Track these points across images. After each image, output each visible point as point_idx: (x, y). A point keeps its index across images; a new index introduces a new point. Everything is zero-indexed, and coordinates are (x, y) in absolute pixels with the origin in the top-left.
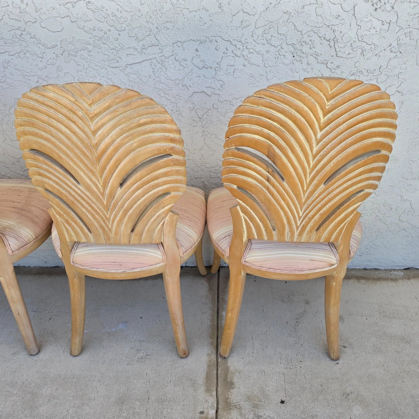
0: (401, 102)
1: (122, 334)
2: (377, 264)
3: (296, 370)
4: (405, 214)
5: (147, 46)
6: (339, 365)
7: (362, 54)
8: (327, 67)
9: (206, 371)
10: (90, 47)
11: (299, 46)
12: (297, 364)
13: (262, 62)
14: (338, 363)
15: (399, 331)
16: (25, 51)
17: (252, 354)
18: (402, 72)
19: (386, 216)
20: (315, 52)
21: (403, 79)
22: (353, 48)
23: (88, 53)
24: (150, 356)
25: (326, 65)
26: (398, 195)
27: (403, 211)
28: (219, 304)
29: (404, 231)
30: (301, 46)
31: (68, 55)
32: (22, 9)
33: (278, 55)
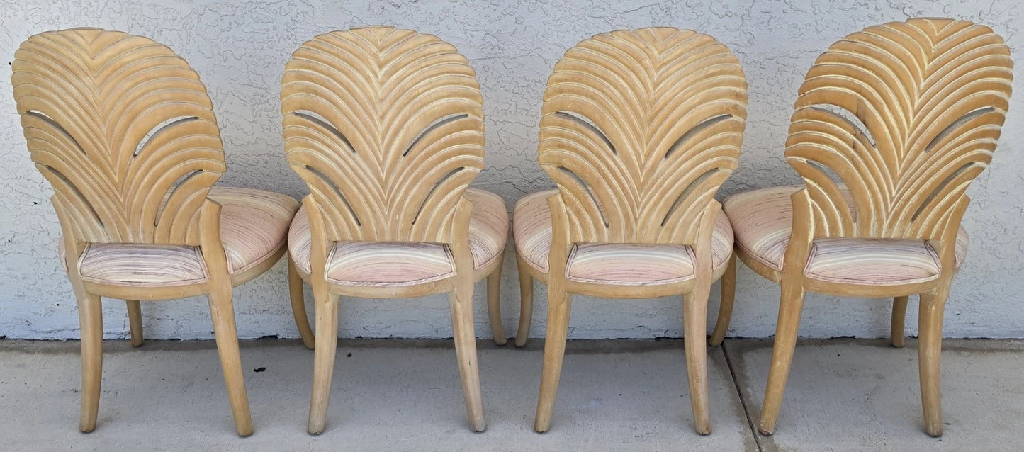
1: (599, 411)
2: (986, 329)
3: (880, 447)
8: (904, 13)
12: (878, 441)
13: (811, 7)
14: (941, 440)
17: (808, 432)
18: (1011, 20)
19: (998, 243)
24: (653, 434)
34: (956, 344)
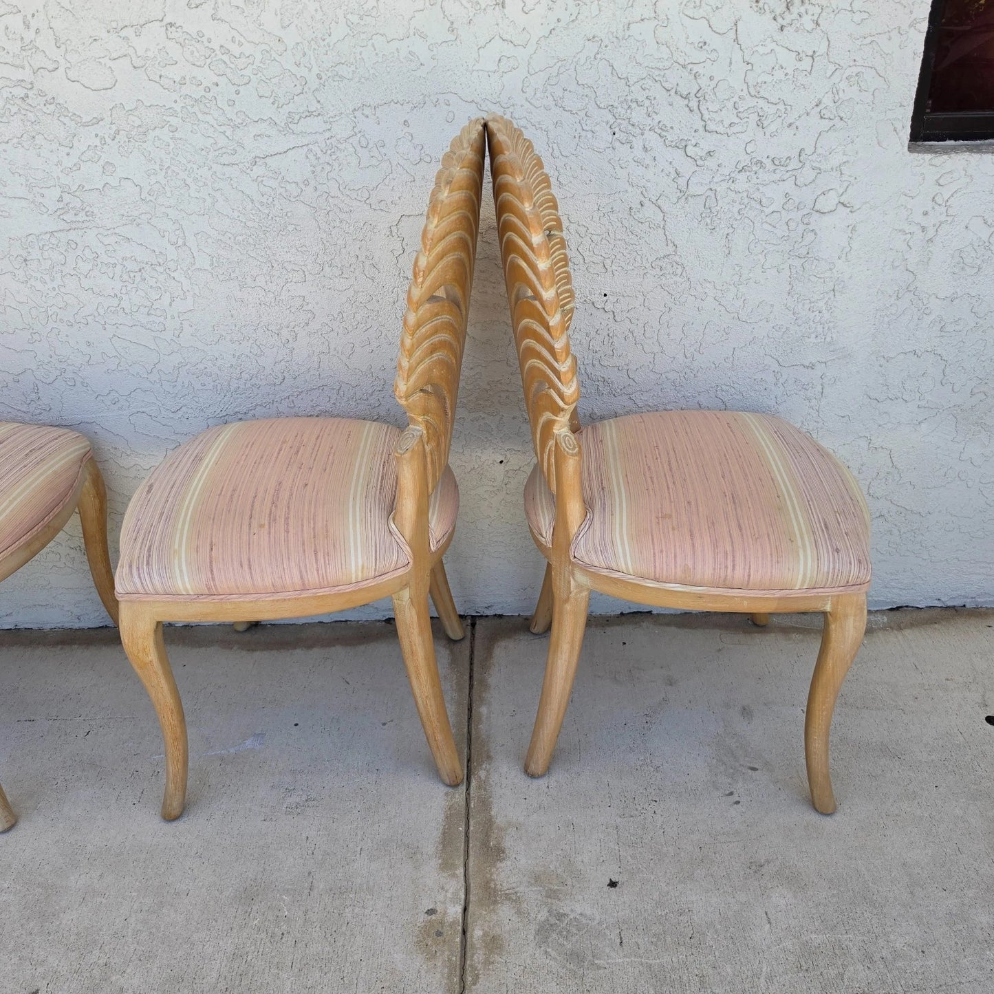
0: (851, 227)
1: (251, 758)
3: (645, 819)
4: (879, 481)
5: (297, 117)
6: (739, 806)
7: (759, 123)
8: (687, 155)
9: (441, 828)
10: (175, 121)
11: (623, 111)
12: (646, 806)
13: (547, 147)
14: (739, 802)
15: (875, 733)
16: (34, 134)
17: (546, 790)
18: (848, 161)
20: (659, 122)
21: (850, 176)
22: (740, 112)
23: (171, 134)
24: (315, 802)
25: (683, 150)
26: (861, 437)
27: (875, 474)
28: (474, 691)
29: (881, 520)
30: (629, 111)
31: (127, 140)
32: (27, 41)
33: (579, 129)
34: (787, 622)
